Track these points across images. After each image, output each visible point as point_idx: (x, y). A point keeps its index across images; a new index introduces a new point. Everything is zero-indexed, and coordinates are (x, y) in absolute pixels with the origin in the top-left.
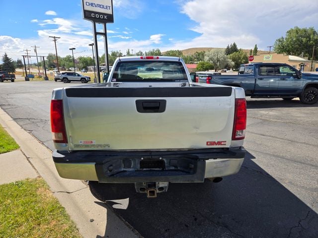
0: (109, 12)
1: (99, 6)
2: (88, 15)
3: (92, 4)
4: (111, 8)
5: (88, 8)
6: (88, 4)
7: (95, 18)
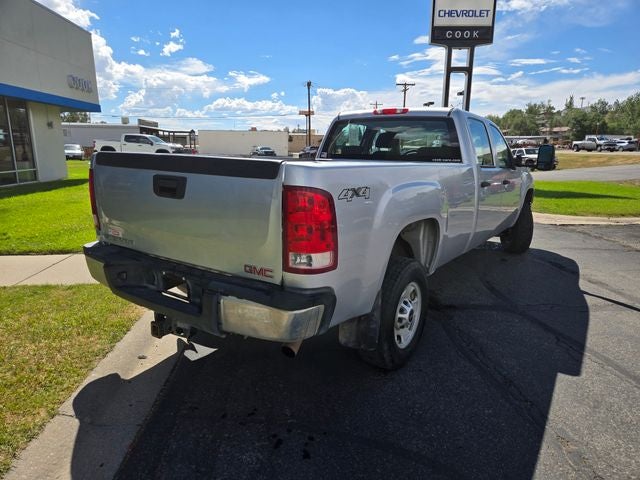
0: (485, 22)
1: (466, 13)
2: (439, 36)
3: (450, 14)
4: (491, 13)
5: (441, 22)
6: (442, 13)
7: (454, 39)
